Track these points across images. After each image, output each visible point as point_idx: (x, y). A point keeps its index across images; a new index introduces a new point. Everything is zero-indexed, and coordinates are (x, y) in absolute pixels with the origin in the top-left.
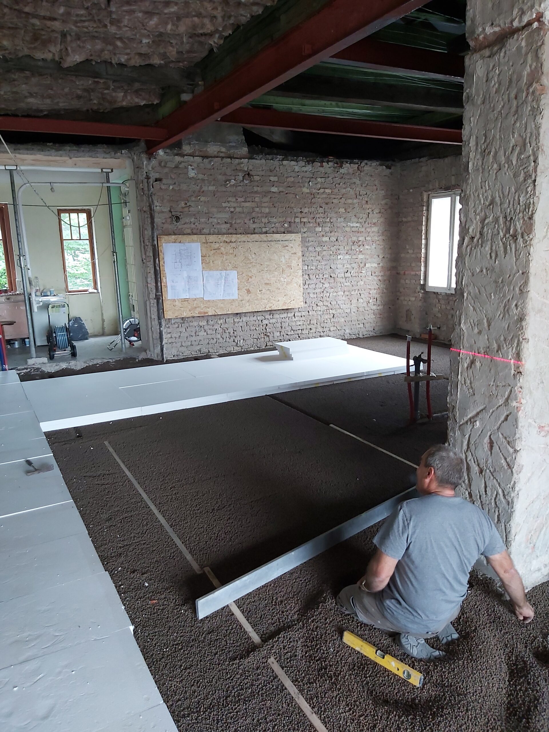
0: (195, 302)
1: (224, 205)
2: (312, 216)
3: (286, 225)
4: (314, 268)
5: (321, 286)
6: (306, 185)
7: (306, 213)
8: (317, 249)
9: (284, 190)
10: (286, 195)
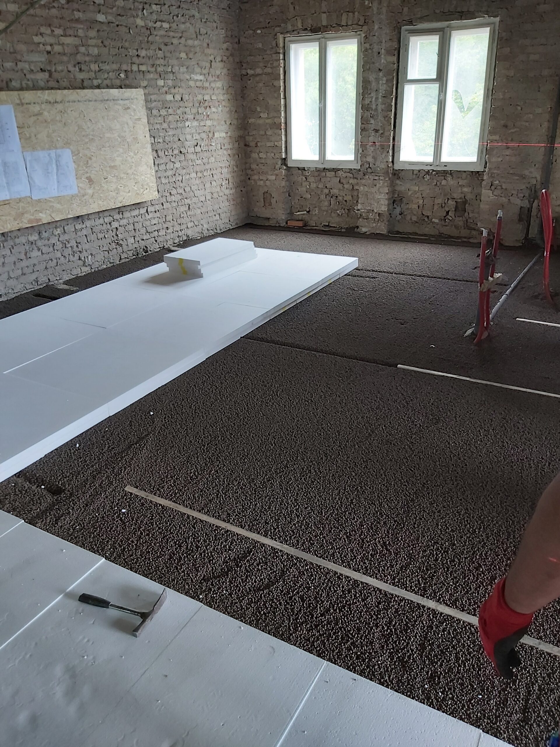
0: (21, 204)
1: (36, 39)
2: (151, 62)
3: (122, 75)
4: (161, 140)
5: (172, 167)
6: (140, 13)
7: (144, 57)
8: (162, 113)
9: (114, 20)
10: (117, 29)
